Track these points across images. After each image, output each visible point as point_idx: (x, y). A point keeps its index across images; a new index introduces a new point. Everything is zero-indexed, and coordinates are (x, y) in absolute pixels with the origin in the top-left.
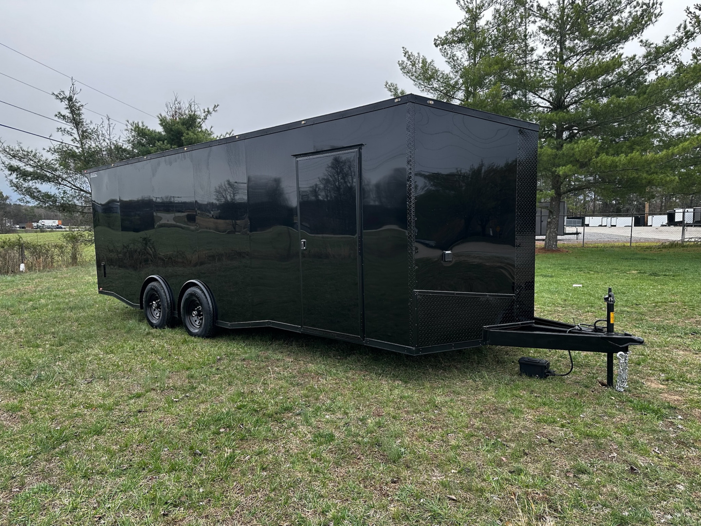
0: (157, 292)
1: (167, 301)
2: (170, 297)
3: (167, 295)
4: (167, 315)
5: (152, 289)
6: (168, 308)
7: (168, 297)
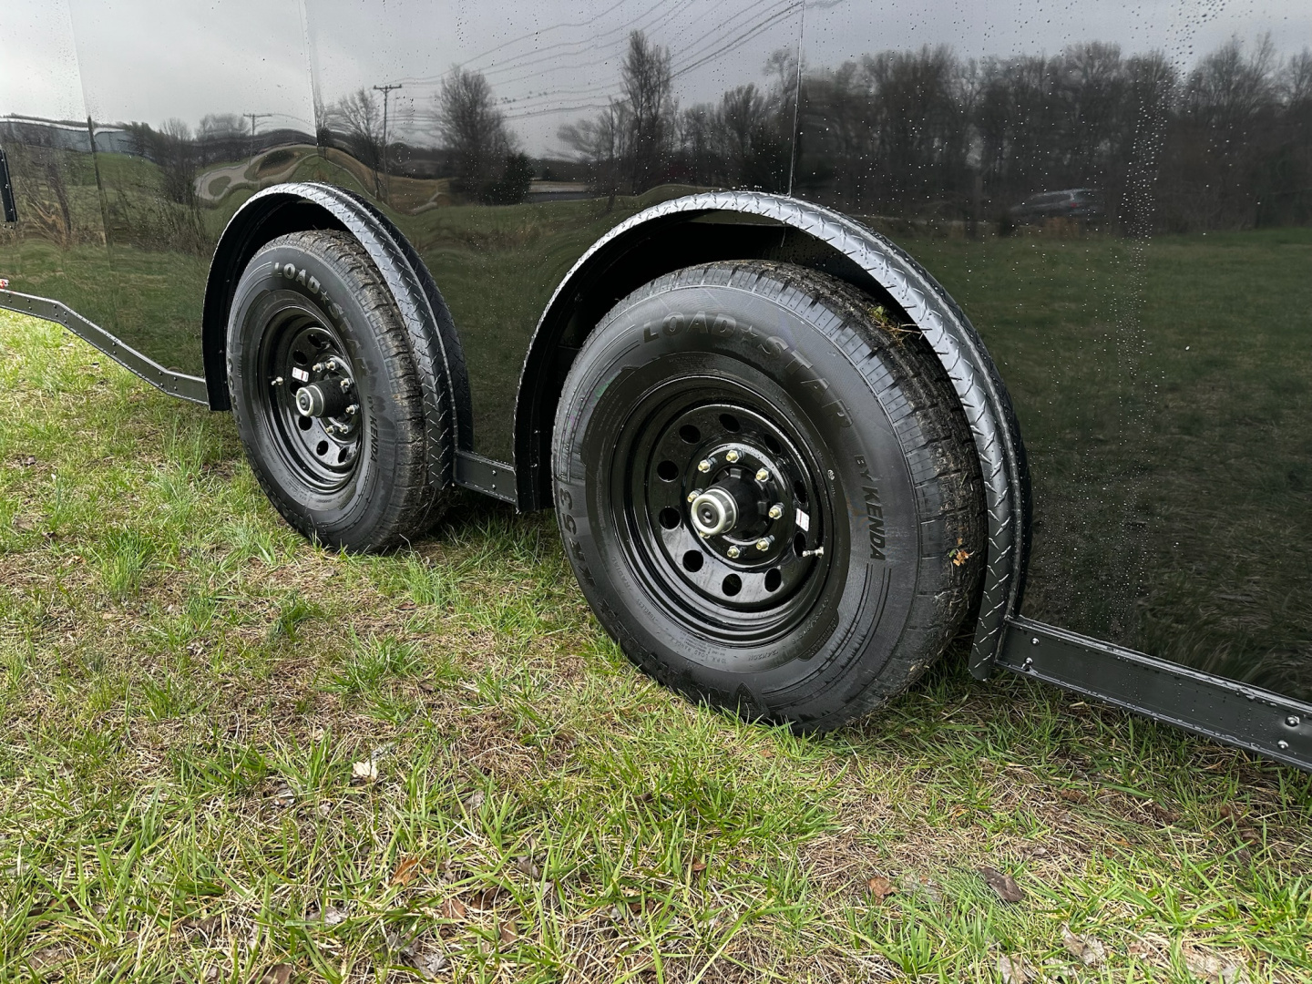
0: (324, 307)
1: (412, 373)
2: (433, 346)
3: (415, 327)
4: (407, 472)
5: (286, 283)
6: (419, 422)
7: (421, 345)
